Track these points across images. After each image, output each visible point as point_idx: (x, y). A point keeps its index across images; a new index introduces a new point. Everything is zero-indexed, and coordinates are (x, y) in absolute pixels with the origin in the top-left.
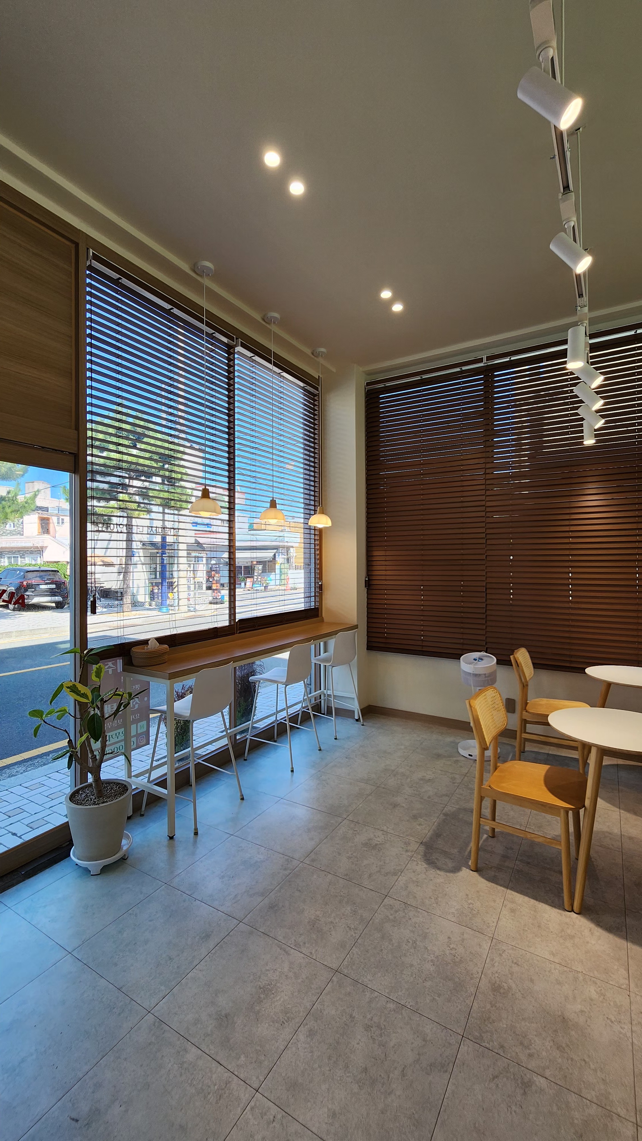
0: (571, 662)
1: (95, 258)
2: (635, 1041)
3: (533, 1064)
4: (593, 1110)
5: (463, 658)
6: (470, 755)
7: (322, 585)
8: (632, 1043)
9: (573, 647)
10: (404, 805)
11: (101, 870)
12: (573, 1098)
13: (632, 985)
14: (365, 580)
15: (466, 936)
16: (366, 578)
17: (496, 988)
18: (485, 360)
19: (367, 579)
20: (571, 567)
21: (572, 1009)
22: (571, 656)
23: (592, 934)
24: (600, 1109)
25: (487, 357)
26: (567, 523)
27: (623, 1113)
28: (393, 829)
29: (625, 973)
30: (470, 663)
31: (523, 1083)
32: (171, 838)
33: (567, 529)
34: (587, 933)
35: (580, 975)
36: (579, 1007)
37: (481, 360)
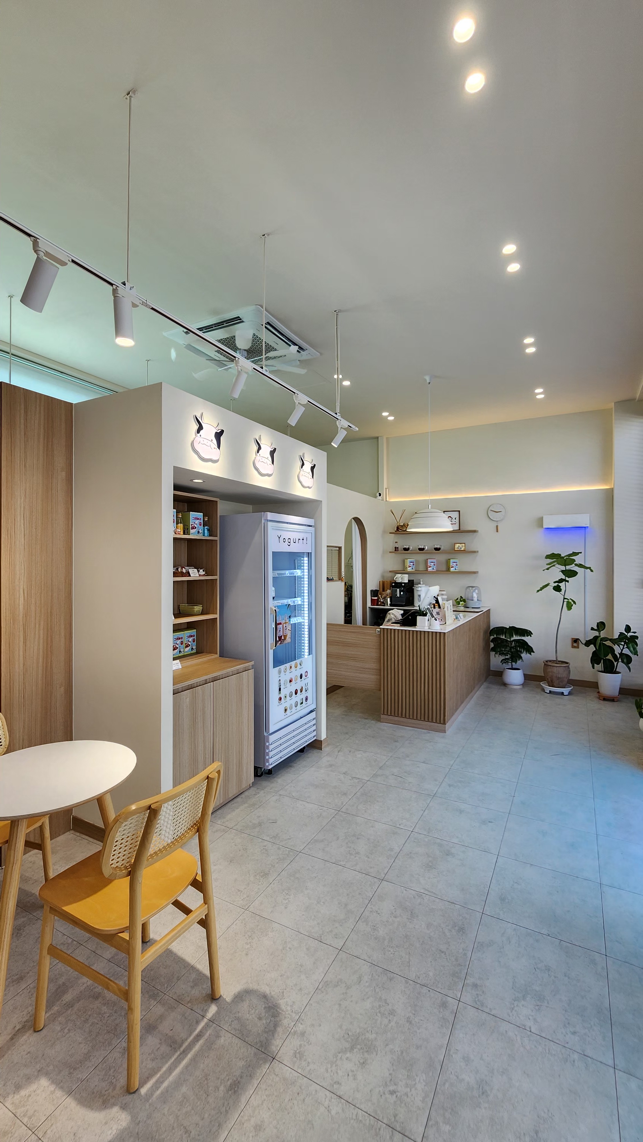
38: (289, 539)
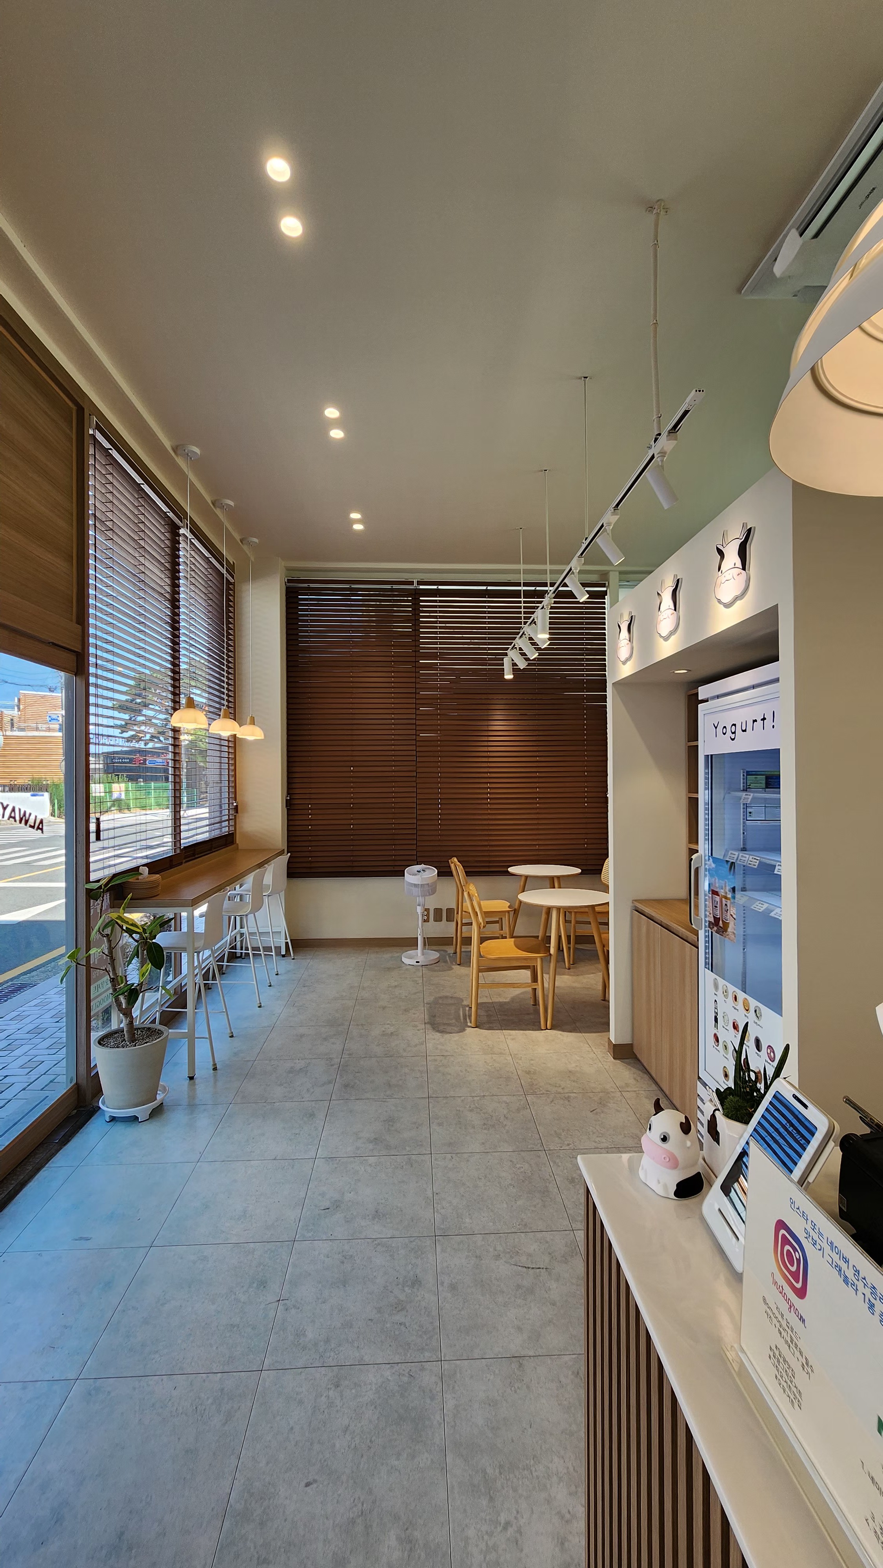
0: (489, 867)
1: (98, 428)
2: (606, 1067)
3: (566, 1091)
4: (601, 1094)
5: (407, 871)
6: (417, 962)
7: (237, 806)
8: (605, 1069)
9: (491, 854)
10: (390, 1006)
11: (149, 1115)
12: (591, 1095)
13: (594, 1049)
14: (287, 800)
15: (494, 1058)
16: (288, 796)
17: (528, 1073)
18: (415, 584)
19: (289, 798)
20: (490, 783)
21: (572, 1067)
22: (490, 862)
23: (563, 1036)
24: (603, 1093)
25: (417, 581)
26: (486, 744)
27: (613, 1090)
28: (396, 1021)
29: (588, 1045)
30: (416, 875)
31: (565, 1098)
32: (191, 1078)
33: (486, 749)
34: (559, 1036)
35: (567, 1053)
36: (574, 1065)
37: (412, 583)
38: (734, 727)
